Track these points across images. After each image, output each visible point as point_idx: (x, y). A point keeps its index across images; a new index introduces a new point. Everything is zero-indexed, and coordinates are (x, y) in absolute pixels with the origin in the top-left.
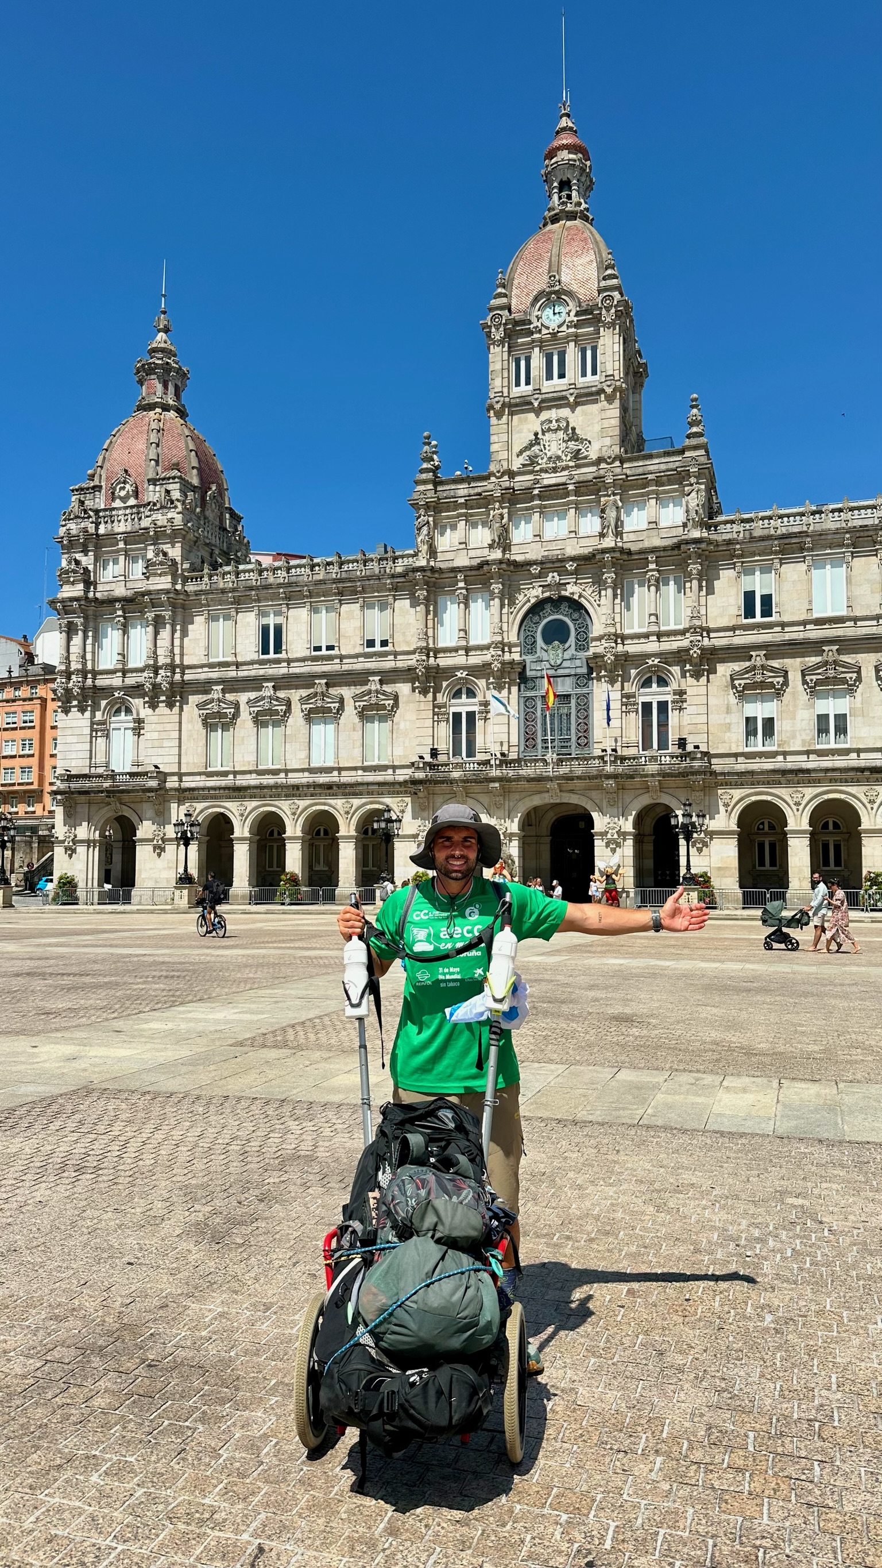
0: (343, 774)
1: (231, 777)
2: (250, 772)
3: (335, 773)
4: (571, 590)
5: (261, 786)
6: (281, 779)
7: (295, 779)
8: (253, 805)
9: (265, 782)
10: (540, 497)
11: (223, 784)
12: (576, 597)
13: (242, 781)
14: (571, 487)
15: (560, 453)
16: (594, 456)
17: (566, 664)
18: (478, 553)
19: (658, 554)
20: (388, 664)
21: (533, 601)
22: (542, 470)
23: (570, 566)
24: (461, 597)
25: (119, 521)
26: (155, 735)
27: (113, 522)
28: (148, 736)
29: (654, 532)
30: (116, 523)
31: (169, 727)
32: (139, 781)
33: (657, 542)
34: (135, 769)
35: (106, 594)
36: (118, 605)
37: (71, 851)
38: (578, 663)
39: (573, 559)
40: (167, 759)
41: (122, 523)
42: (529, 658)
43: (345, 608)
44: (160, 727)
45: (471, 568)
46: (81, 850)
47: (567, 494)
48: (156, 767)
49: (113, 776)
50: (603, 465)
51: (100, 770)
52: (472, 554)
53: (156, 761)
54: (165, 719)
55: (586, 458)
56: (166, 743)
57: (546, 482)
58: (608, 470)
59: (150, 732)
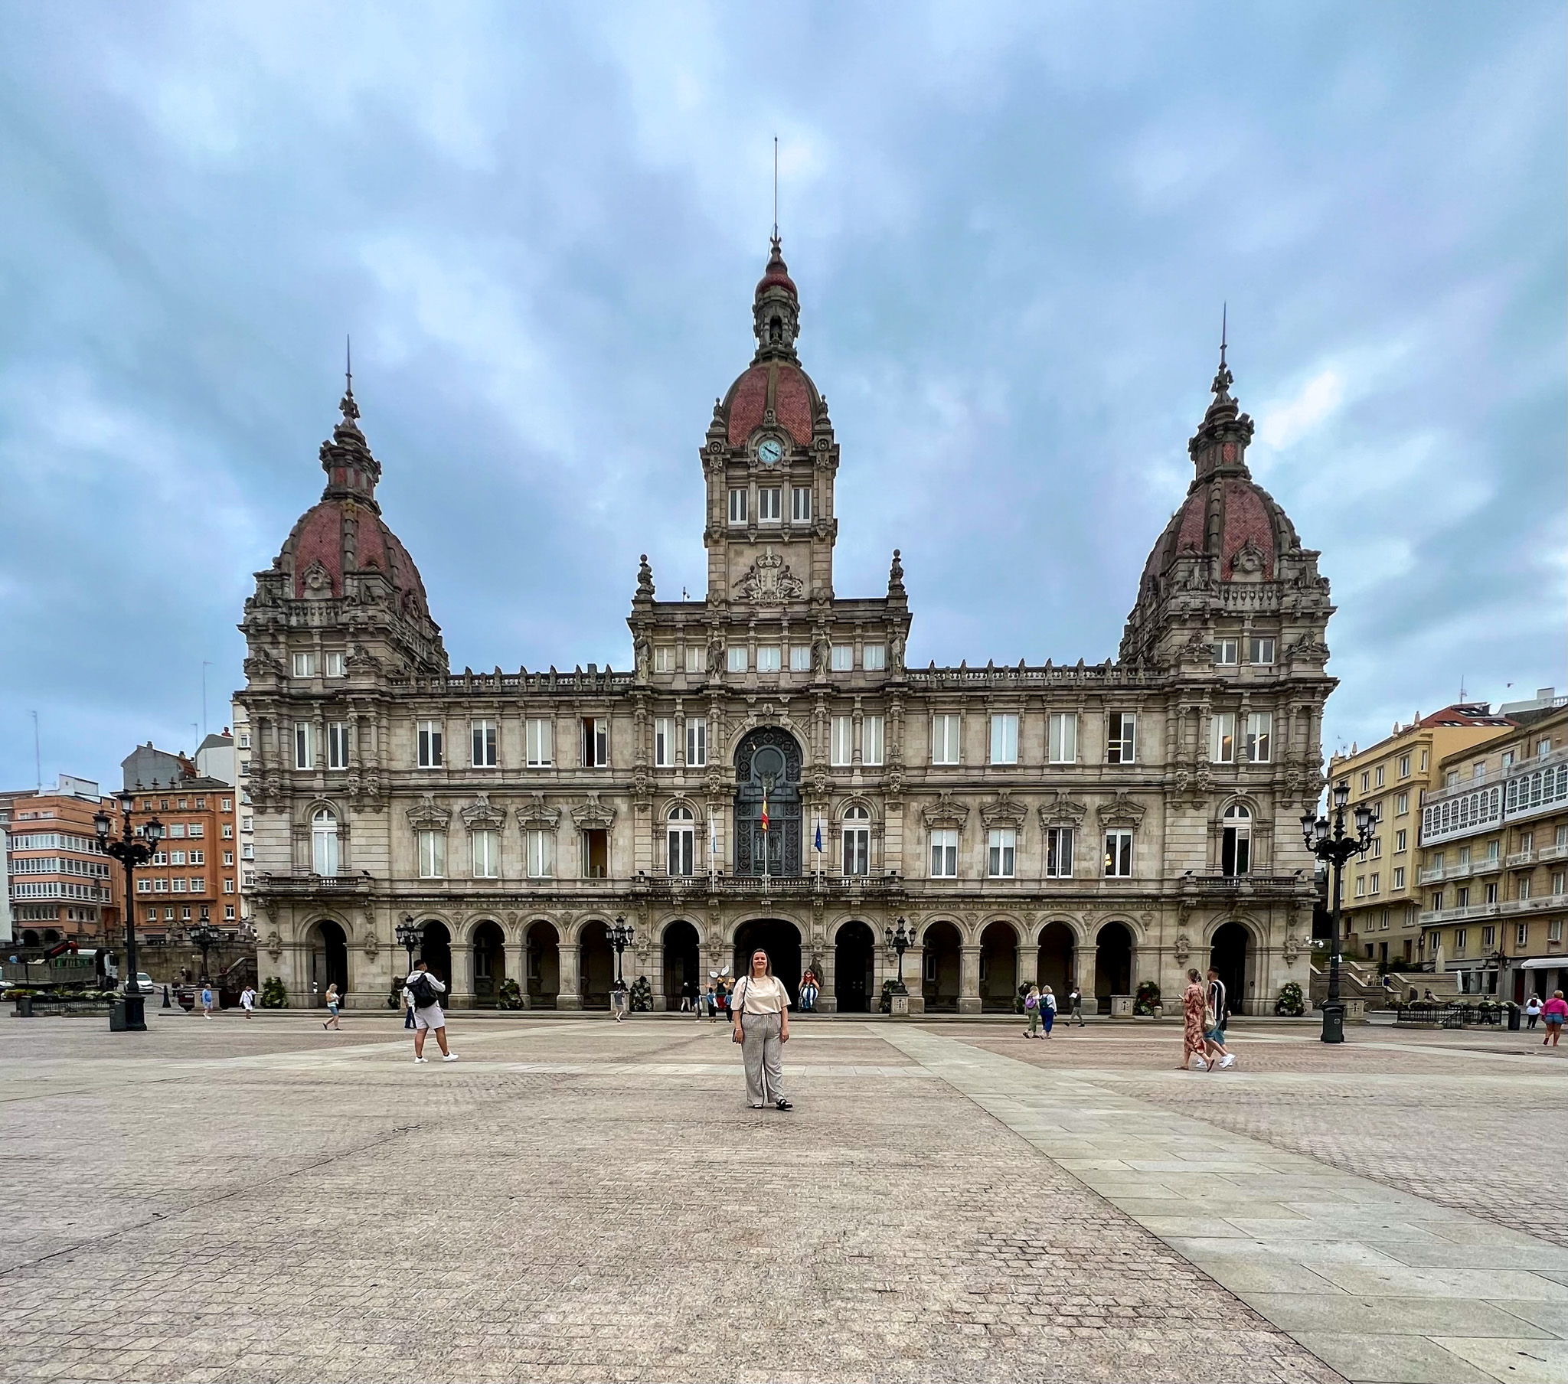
0: (564, 885)
1: (446, 885)
2: (466, 881)
3: (554, 885)
4: (785, 721)
5: (478, 896)
6: (499, 889)
7: (513, 888)
8: (470, 913)
9: (481, 891)
10: (755, 629)
11: (437, 891)
12: (788, 729)
13: (457, 889)
14: (785, 624)
15: (774, 589)
16: (806, 596)
17: (778, 791)
18: (696, 678)
19: (863, 695)
20: (607, 779)
21: (748, 729)
22: (757, 604)
23: (784, 698)
24: (679, 720)
25: (313, 614)
26: (363, 841)
27: (305, 615)
28: (354, 841)
29: (858, 675)
30: (309, 617)
31: (376, 833)
32: (347, 887)
33: (862, 684)
34: (342, 874)
35: (301, 691)
36: (316, 704)
37: (275, 955)
38: (789, 791)
39: (787, 691)
40: (376, 866)
41: (317, 618)
42: (743, 784)
43: (561, 722)
44: (367, 833)
45: (689, 692)
46: (287, 954)
47: (781, 628)
48: (365, 873)
49: (319, 879)
50: (815, 606)
51: (305, 874)
52: (690, 678)
53: (366, 866)
54: (371, 825)
55: (798, 597)
56: (374, 849)
57: (761, 616)
58: (820, 611)
59: (356, 839)
